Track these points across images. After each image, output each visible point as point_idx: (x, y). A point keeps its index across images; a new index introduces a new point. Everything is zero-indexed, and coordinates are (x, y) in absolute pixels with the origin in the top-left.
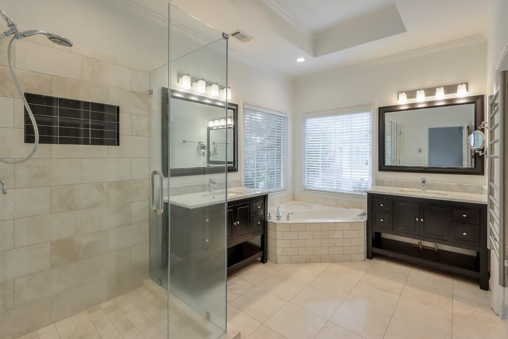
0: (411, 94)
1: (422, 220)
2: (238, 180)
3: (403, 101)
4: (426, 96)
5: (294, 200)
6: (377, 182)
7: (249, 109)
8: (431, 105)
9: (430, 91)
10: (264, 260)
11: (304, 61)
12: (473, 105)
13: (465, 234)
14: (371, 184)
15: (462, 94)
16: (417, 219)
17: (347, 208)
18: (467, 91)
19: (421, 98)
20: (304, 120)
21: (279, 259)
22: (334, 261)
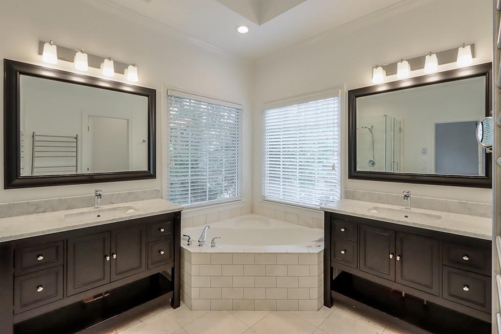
0: (391, 69)
1: (398, 258)
2: (156, 190)
3: (378, 79)
4: (412, 70)
5: (252, 212)
6: (347, 195)
7: (175, 97)
8: (420, 83)
9: (417, 62)
10: (175, 303)
11: (248, 32)
12: (484, 78)
13: (466, 289)
14: (339, 195)
15: (465, 62)
16: (391, 256)
17: (311, 227)
18: (474, 56)
19: (404, 74)
20: (263, 112)
21: (195, 303)
22: (274, 309)
